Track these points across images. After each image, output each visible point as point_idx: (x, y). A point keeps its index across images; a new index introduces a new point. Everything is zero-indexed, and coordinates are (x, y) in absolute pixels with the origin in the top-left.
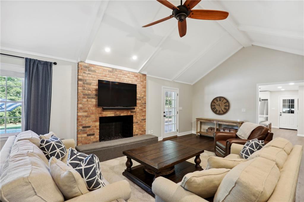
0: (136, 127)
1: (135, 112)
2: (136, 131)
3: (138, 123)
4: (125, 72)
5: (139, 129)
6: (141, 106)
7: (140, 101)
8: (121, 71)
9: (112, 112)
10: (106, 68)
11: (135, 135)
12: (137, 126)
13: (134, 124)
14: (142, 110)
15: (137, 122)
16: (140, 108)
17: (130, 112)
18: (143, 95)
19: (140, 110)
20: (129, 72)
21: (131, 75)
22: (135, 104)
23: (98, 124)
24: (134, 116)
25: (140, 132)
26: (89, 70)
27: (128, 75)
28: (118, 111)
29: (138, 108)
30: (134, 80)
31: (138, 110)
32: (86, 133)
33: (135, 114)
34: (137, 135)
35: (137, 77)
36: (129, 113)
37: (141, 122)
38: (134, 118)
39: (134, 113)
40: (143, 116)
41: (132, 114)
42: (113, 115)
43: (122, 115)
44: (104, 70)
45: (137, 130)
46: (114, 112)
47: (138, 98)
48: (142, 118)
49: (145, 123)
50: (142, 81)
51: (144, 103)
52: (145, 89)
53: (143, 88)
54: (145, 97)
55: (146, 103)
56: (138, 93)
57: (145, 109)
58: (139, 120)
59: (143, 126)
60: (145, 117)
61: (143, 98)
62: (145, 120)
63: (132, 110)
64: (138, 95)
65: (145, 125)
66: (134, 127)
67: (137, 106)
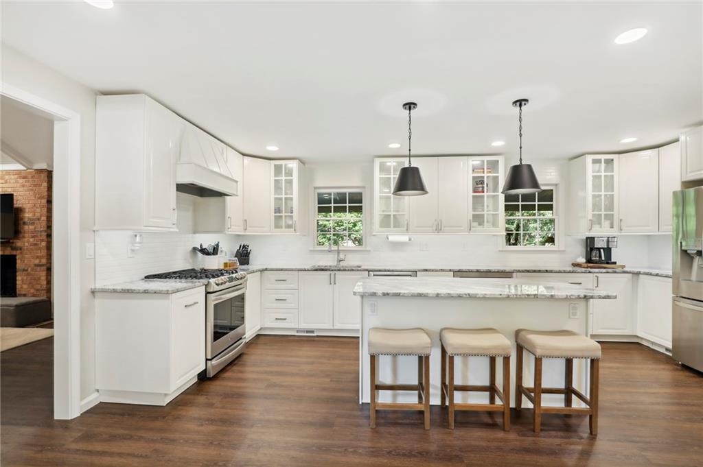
0: (23, 280)
1: (21, 249)
2: (22, 287)
3: (27, 270)
5: (30, 283)
6: (33, 237)
7: (31, 227)
11: (20, 295)
12: (25, 278)
13: (18, 274)
14: (36, 244)
15: (24, 270)
16: (31, 240)
17: (9, 249)
18: (39, 214)
19: (31, 245)
21: (13, 177)
22: (17, 233)
24: (17, 257)
25: (32, 291)
27: (7, 177)
29: (26, 242)
30: (18, 185)
31: (26, 244)
33: (21, 253)
34: (24, 295)
35: (25, 177)
36: (8, 252)
37: (32, 269)
38: (18, 261)
39: (18, 252)
40: (37, 257)
41: (14, 253)
45: (25, 287)
47: (26, 220)
48: (37, 261)
49: (44, 273)
50: (35, 186)
51: (41, 231)
52: (44, 201)
53: (39, 198)
54: (44, 218)
55: (45, 231)
56: (27, 210)
57: (44, 244)
58: (30, 267)
59: (39, 279)
60: (44, 261)
61: (39, 219)
62: (45, 268)
63: (14, 245)
64: (27, 215)
65: (43, 278)
66: (19, 278)
67: (24, 237)
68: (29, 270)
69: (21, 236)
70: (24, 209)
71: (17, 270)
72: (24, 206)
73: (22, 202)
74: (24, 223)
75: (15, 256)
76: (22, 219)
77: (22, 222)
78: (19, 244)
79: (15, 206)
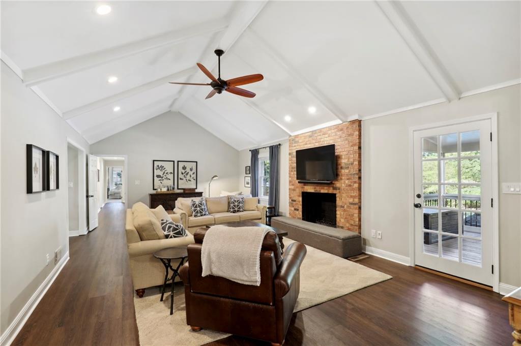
0: (341, 215)
1: (339, 189)
2: (340, 221)
3: (343, 207)
4: (325, 130)
5: (346, 218)
6: (348, 179)
7: (347, 171)
8: (320, 130)
9: (312, 187)
10: (306, 134)
11: (339, 227)
12: (342, 213)
13: (337, 209)
14: (350, 186)
16: (347, 182)
17: (332, 188)
18: (352, 160)
19: (346, 186)
20: (330, 128)
21: (333, 131)
22: (336, 176)
23: (301, 199)
24: (337, 196)
25: (348, 225)
26: (296, 142)
27: (330, 132)
28: (318, 186)
29: (343, 183)
30: (337, 137)
31: (343, 185)
32: (293, 207)
34: (342, 227)
35: (342, 130)
36: (331, 191)
37: (348, 207)
38: (338, 199)
39: (338, 191)
40: (351, 197)
41: (335, 192)
42: (312, 191)
43: (322, 191)
44: (305, 137)
45: (342, 220)
46: (313, 187)
47: (343, 165)
48: (351, 200)
49: (357, 211)
50: (349, 135)
51: (354, 174)
52: (356, 148)
53: (352, 146)
54: (356, 163)
55: (357, 174)
56: (343, 157)
57: (356, 185)
58: (345, 204)
59: (353, 215)
60: (356, 200)
61: (352, 164)
62: (357, 206)
63: (334, 185)
64: (344, 161)
65: (356, 215)
66: (338, 213)
67: (341, 179)
68: (345, 206)
69: (339, 178)
70: (341, 155)
71: (337, 206)
72: (341, 153)
73: (340, 150)
74: (342, 168)
75: (335, 194)
76: (340, 165)
77: (340, 167)
78: (338, 184)
79: (336, 154)
